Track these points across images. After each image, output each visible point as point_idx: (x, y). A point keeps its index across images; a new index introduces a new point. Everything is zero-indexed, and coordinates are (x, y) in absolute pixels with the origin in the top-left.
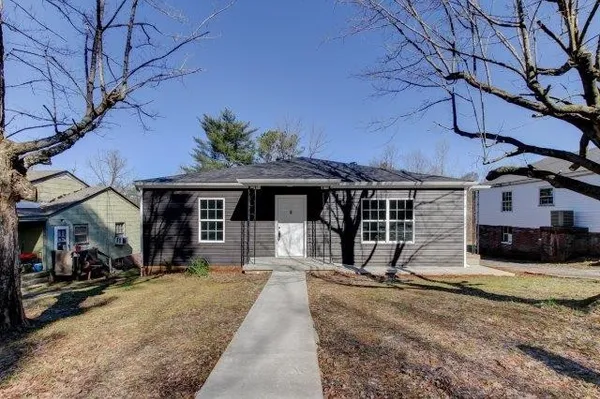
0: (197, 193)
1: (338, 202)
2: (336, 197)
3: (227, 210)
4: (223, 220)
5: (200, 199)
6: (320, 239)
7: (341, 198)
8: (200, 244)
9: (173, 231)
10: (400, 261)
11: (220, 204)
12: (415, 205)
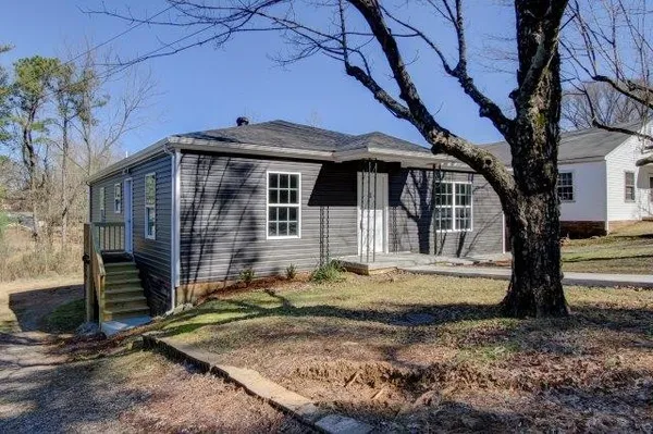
0: (265, 163)
1: (415, 183)
2: (413, 177)
3: (304, 189)
4: (299, 205)
5: (268, 172)
6: (400, 230)
7: (418, 178)
8: (269, 243)
9: (230, 222)
10: (463, 251)
11: (294, 180)
12: (472, 189)
